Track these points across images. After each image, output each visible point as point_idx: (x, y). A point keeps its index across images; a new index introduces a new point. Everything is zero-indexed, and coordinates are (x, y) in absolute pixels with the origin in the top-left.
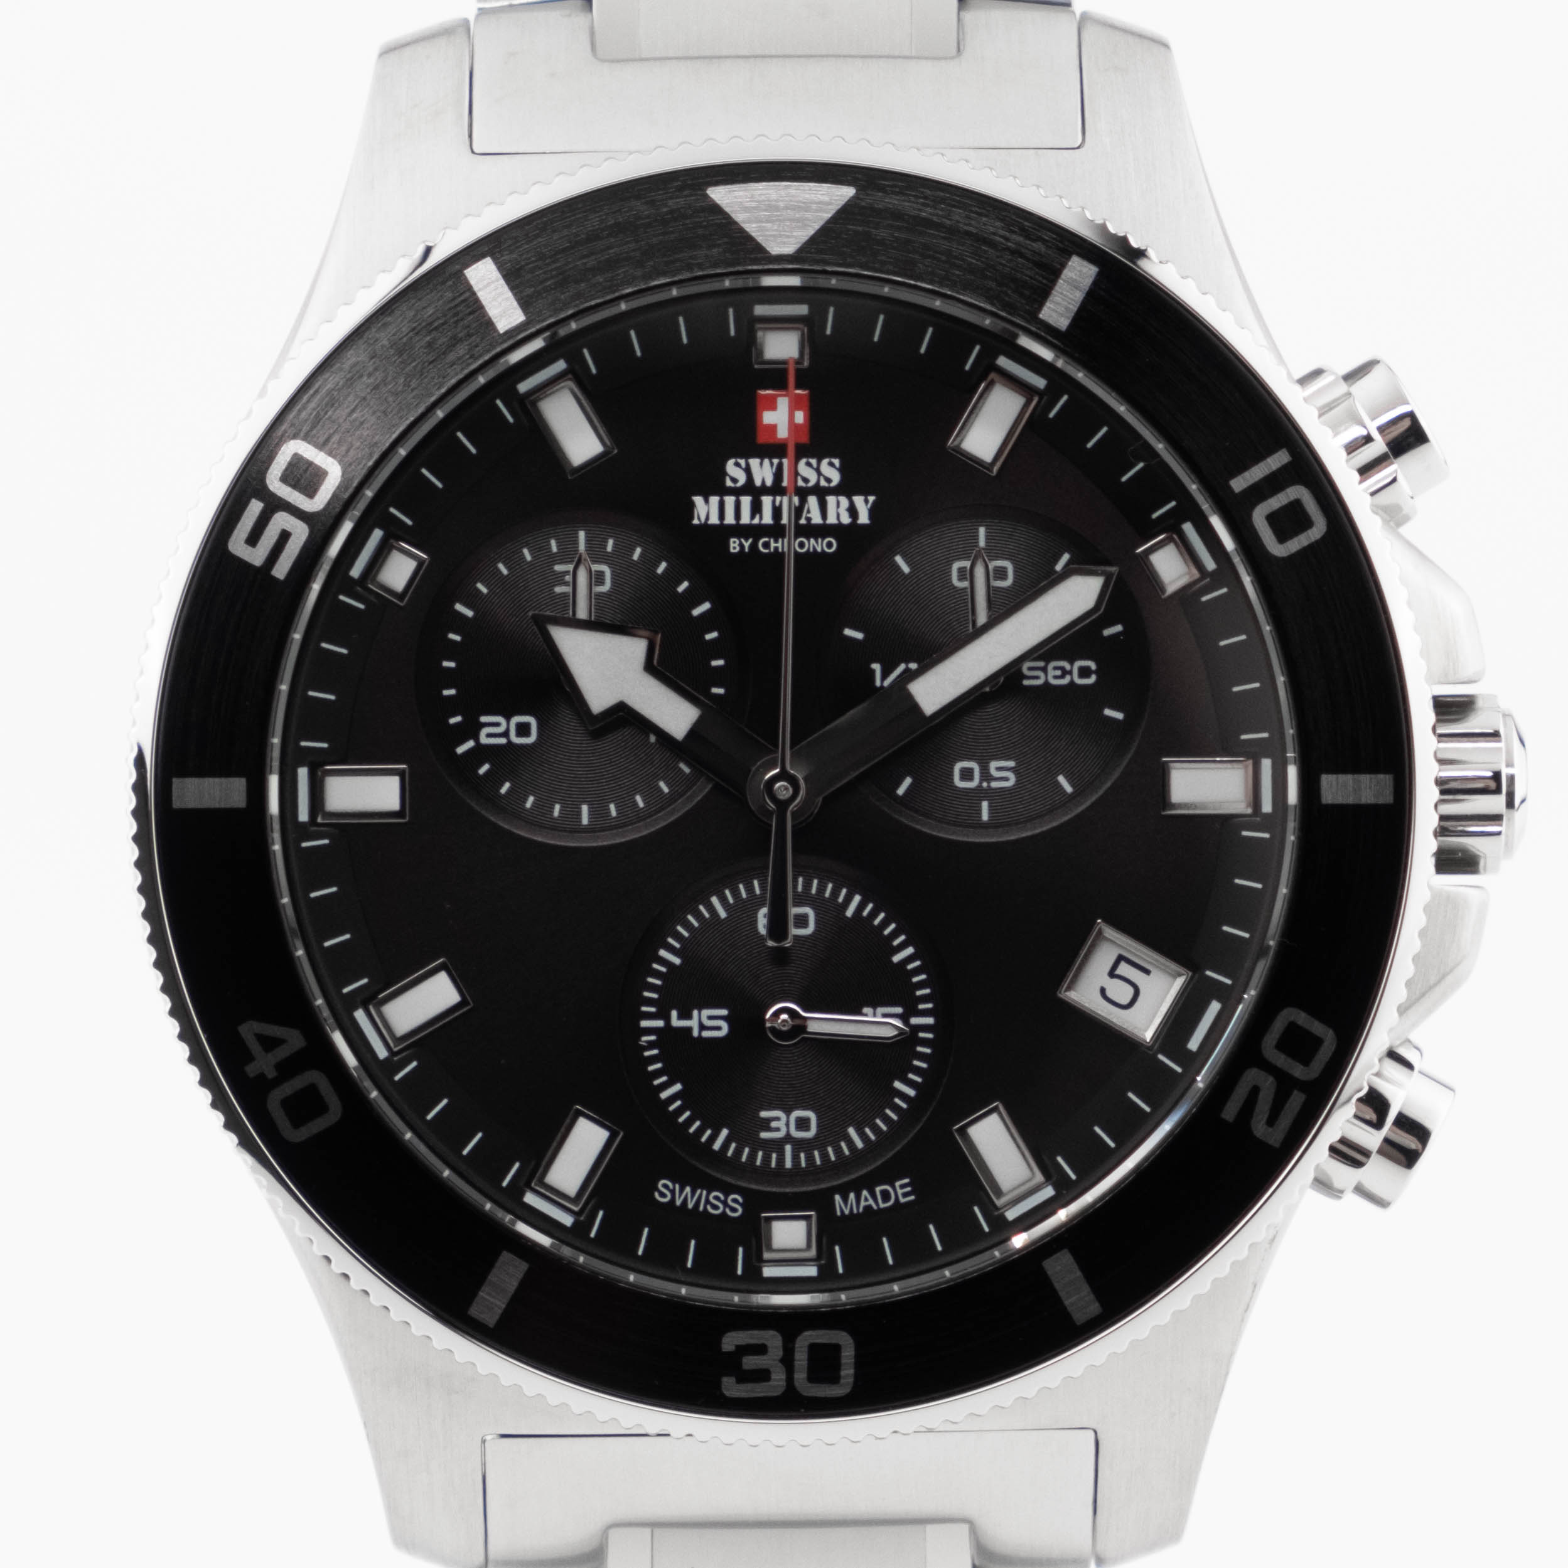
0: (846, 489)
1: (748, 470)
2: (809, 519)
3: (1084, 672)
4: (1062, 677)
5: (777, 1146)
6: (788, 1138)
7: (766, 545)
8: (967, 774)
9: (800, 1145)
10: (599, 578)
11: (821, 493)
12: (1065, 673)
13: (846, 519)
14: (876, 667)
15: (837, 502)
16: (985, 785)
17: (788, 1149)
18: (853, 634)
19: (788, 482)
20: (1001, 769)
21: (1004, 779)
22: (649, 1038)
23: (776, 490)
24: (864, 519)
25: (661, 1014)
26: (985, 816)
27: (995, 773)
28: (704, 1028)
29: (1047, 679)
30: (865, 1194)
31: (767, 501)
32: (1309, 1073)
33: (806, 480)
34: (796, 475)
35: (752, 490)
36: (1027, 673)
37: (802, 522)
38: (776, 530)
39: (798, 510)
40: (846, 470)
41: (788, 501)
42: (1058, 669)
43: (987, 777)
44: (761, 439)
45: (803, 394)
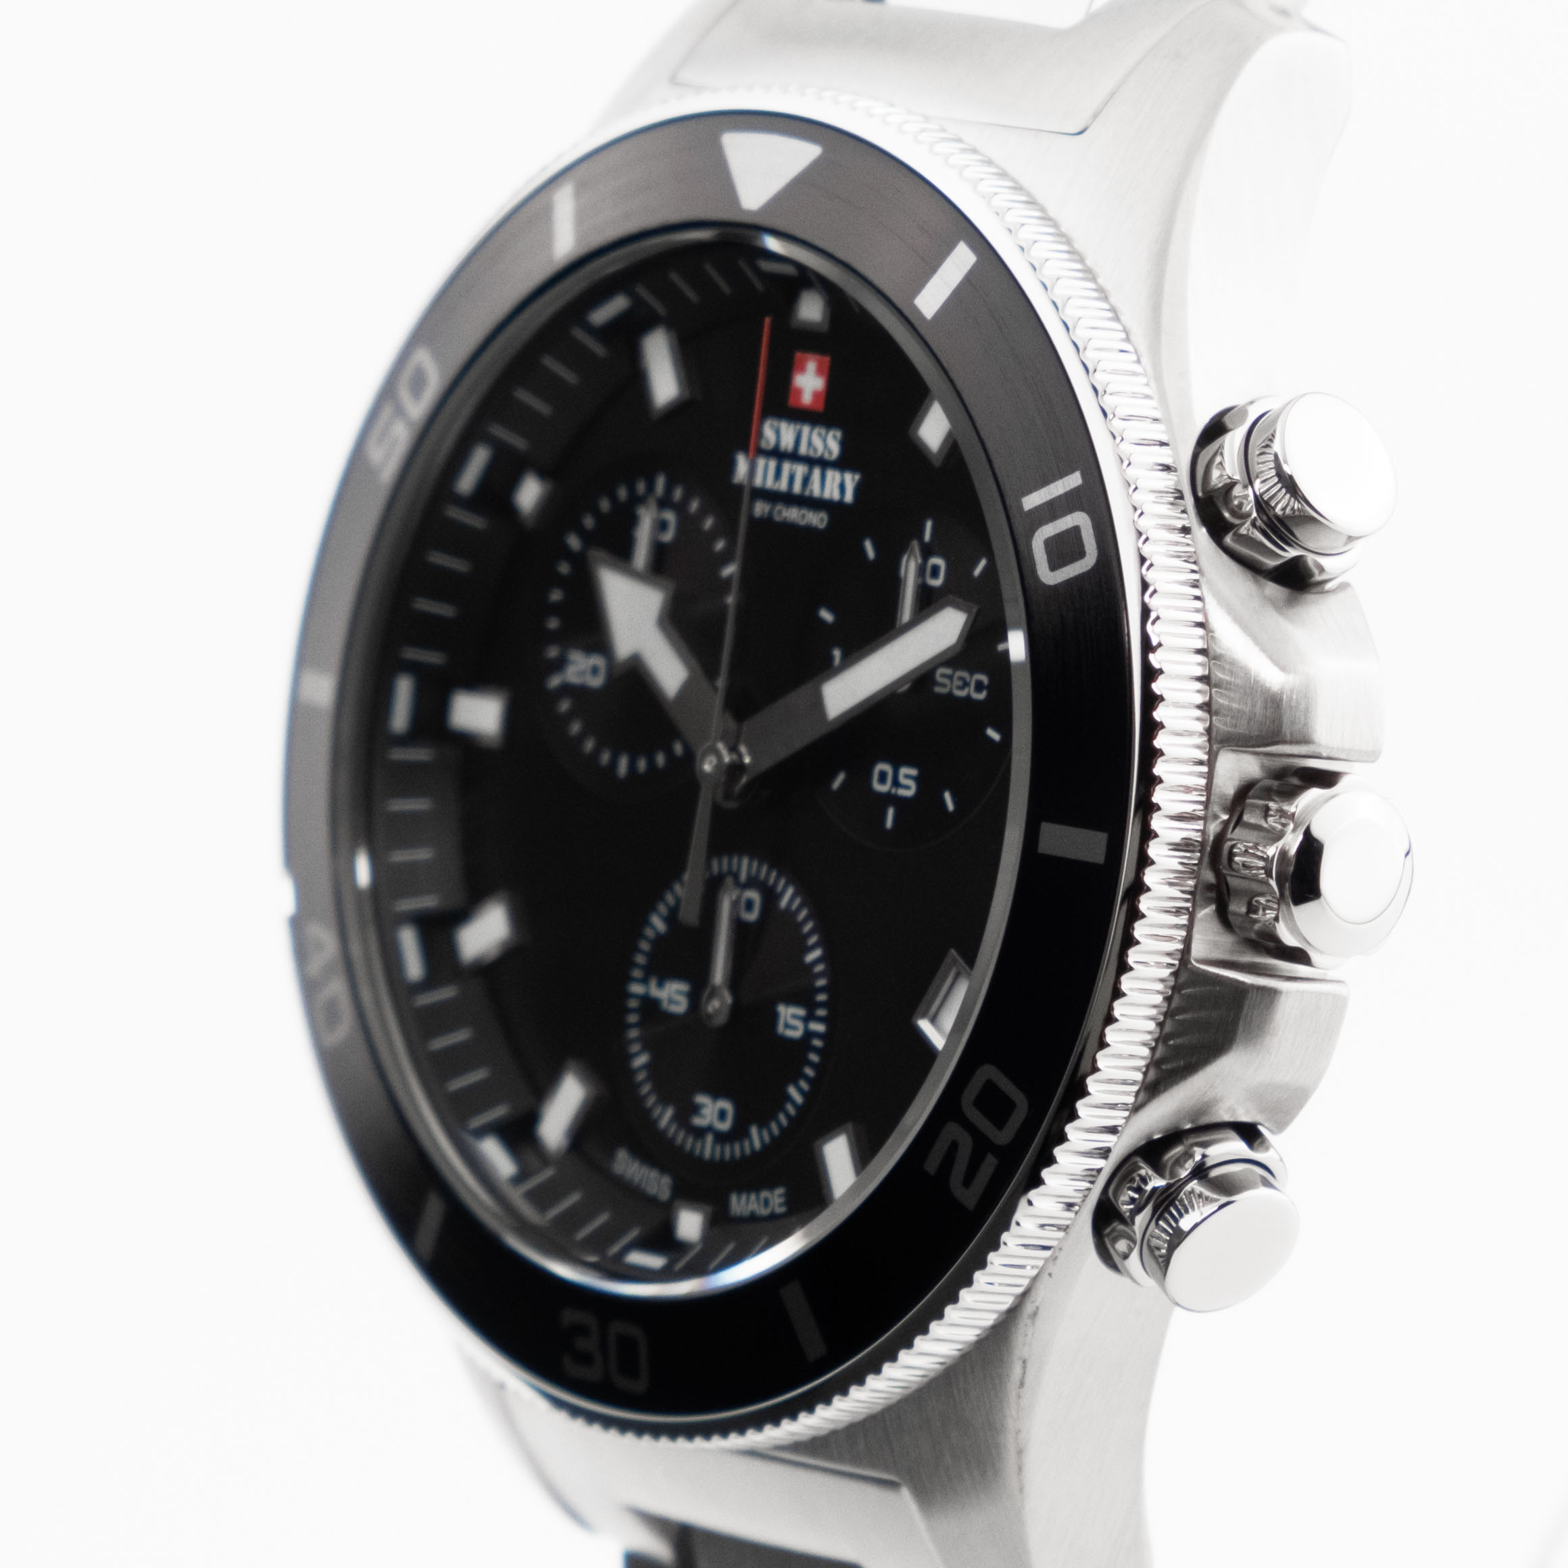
0: (841, 464)
1: (778, 432)
2: (811, 491)
3: (979, 687)
4: (961, 688)
5: (700, 1133)
6: (710, 1129)
7: (780, 512)
8: (883, 777)
9: (721, 1138)
10: (662, 526)
11: (823, 464)
12: (966, 684)
13: (836, 496)
14: (837, 653)
15: (833, 477)
16: (893, 791)
17: (709, 1139)
18: (826, 615)
19: (803, 450)
20: (907, 776)
21: (907, 787)
22: (633, 1004)
23: (794, 457)
24: (849, 497)
25: (645, 981)
26: (889, 823)
27: (902, 780)
28: (671, 1001)
29: (951, 689)
30: (753, 1197)
31: (787, 467)
32: (1003, 1137)
33: (815, 450)
34: (810, 444)
35: (778, 454)
36: (939, 679)
37: (807, 493)
38: (788, 499)
39: (806, 481)
40: (844, 444)
41: (800, 470)
42: (961, 678)
43: (896, 783)
44: (791, 402)
45: (827, 359)
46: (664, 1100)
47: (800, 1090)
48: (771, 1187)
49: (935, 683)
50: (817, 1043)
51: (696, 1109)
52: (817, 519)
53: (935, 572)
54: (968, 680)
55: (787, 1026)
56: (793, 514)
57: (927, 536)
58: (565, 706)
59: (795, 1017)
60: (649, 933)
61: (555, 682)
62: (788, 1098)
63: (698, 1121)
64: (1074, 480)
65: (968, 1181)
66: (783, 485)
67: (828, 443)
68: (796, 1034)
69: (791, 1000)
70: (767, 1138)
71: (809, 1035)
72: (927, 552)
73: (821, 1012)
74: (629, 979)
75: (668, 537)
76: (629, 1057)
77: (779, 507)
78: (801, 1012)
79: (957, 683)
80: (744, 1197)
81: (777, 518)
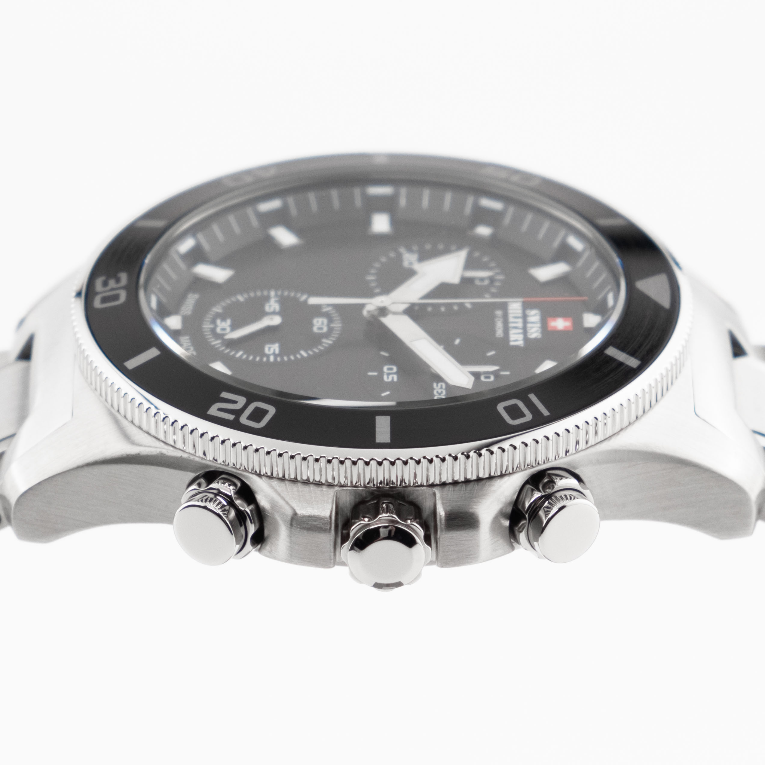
0: (526, 339)
1: (534, 315)
2: (512, 330)
4: (437, 392)
5: (213, 322)
6: (216, 326)
7: (499, 320)
8: (390, 369)
9: (213, 331)
10: (482, 279)
11: (525, 333)
13: (512, 339)
15: (521, 337)
16: (385, 374)
17: (212, 326)
18: (457, 341)
19: (529, 325)
20: (393, 378)
21: (388, 378)
22: (265, 293)
23: (525, 322)
24: (512, 343)
25: (276, 295)
26: (370, 374)
27: (390, 377)
28: (270, 306)
29: (436, 389)
30: (189, 344)
31: (520, 320)
32: (243, 420)
33: (530, 329)
34: (532, 327)
35: (525, 317)
36: (440, 384)
37: (510, 329)
38: (506, 323)
39: (516, 328)
40: (536, 339)
41: (520, 325)
42: (442, 392)
43: (388, 374)
44: (549, 319)
45: (571, 329)
46: (224, 308)
47: (242, 356)
48: (195, 349)
49: (437, 383)
50: (265, 359)
51: (224, 319)
52: (499, 333)
53: (486, 377)
54: (442, 395)
55: (269, 348)
56: (499, 325)
57: (502, 373)
58: (392, 255)
59: (274, 350)
60: (299, 295)
61: (402, 250)
62: (237, 352)
63: (218, 322)
64: (546, 413)
65: (220, 410)
66: (511, 319)
67: (535, 332)
68: (267, 351)
69: (281, 348)
70: (217, 346)
71: (268, 356)
72: (495, 373)
73: (279, 359)
74: (276, 289)
75: (478, 283)
76: (241, 294)
77: (502, 320)
78: (277, 352)
79: (440, 391)
80: (189, 341)
81: (496, 320)
